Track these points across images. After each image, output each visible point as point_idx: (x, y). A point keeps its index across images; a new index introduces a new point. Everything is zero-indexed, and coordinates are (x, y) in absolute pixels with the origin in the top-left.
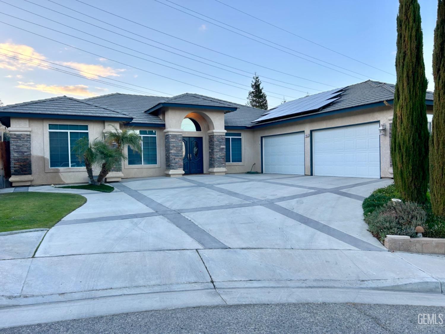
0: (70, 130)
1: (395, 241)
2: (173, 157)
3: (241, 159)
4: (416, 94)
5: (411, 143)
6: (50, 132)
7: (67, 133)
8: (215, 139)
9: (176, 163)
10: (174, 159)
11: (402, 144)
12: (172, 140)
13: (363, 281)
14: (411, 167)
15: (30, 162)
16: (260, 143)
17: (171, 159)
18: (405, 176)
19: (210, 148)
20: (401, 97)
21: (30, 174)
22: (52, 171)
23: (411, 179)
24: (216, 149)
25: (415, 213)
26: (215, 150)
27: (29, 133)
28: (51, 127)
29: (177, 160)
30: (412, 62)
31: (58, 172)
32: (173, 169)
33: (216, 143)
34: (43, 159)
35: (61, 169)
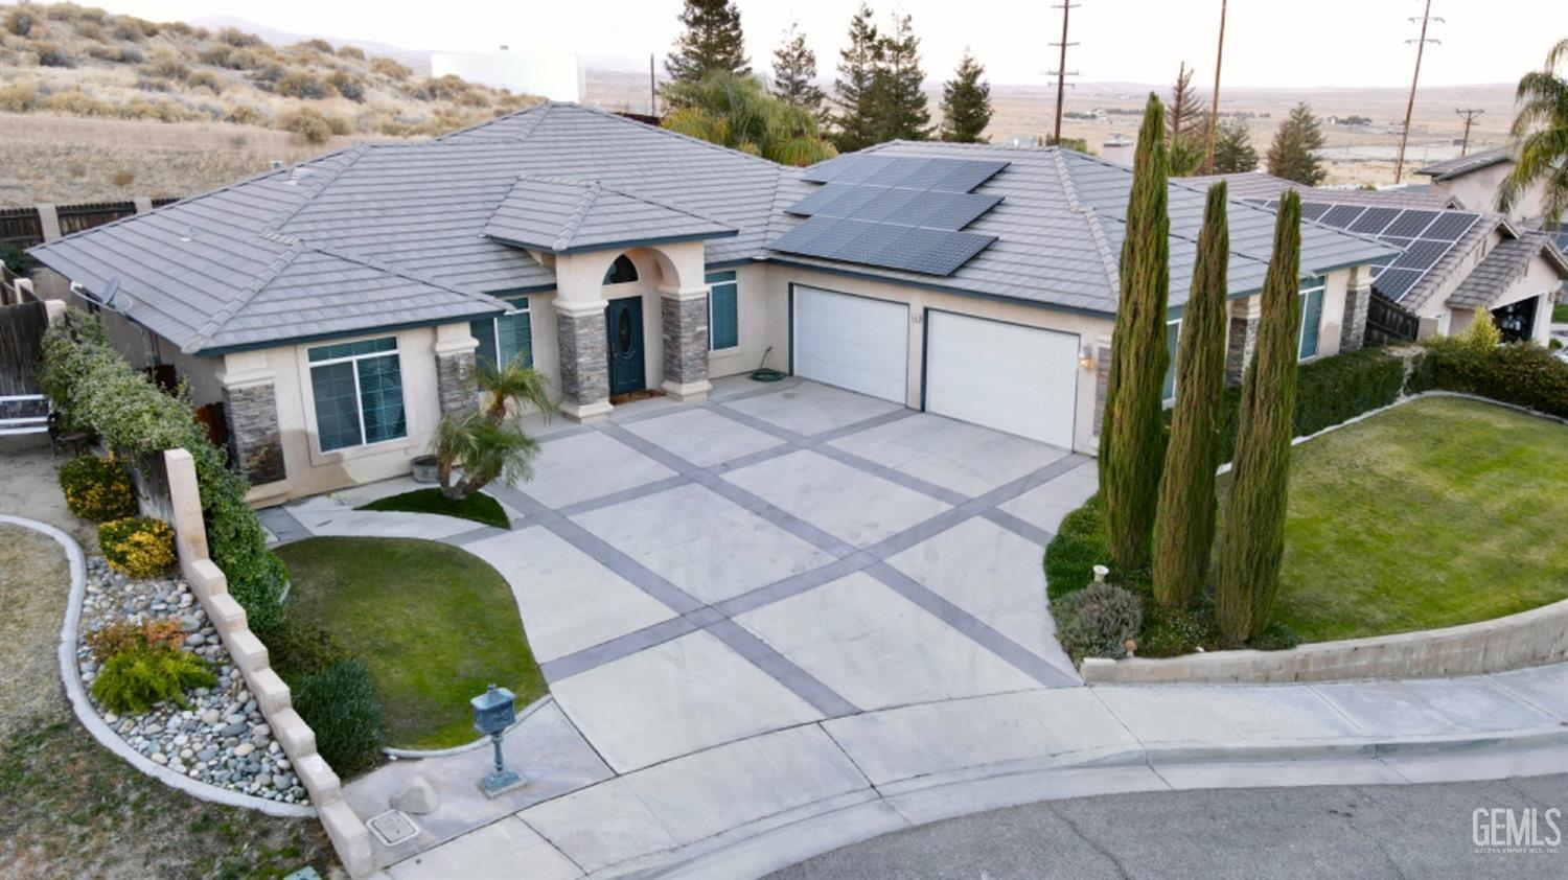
0: (356, 354)
1: (1093, 668)
2: (586, 374)
3: (736, 337)
4: (1148, 388)
5: (1133, 471)
6: (314, 371)
7: (351, 363)
8: (683, 312)
9: (592, 388)
10: (589, 378)
11: (1118, 468)
12: (581, 332)
13: (1054, 755)
14: (1128, 512)
15: (281, 450)
16: (786, 297)
17: (580, 379)
18: (1119, 519)
19: (666, 330)
20: (1123, 385)
21: (283, 477)
22: (326, 461)
23: (1126, 531)
24: (686, 337)
25: (1127, 615)
26: (684, 340)
27: (269, 382)
28: (314, 356)
29: (594, 379)
30: (1147, 333)
31: (339, 460)
32: (587, 403)
33: (685, 321)
34: (306, 435)
35: (347, 452)
